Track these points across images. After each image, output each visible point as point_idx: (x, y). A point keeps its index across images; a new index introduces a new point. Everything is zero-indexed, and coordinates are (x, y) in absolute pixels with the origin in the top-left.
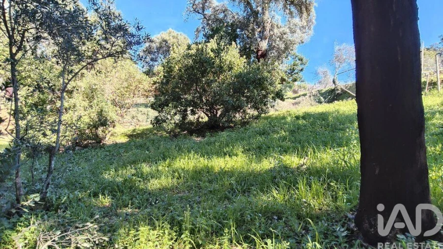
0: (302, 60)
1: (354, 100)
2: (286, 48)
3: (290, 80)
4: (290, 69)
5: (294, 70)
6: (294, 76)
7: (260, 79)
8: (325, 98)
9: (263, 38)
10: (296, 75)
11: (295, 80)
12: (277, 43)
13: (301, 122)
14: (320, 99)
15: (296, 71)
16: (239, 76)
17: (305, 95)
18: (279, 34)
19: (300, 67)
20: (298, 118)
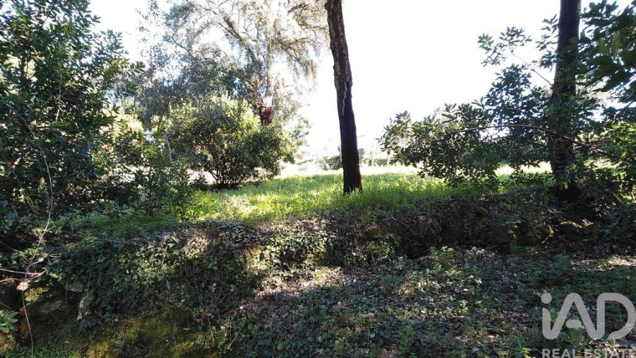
0: (307, 122)
1: (361, 174)
2: (293, 109)
3: (294, 143)
4: (295, 132)
5: (299, 132)
6: (300, 139)
7: (275, 140)
8: (330, 165)
9: (268, 94)
10: (301, 139)
11: (300, 144)
12: (284, 102)
13: (311, 181)
14: (325, 166)
15: (301, 134)
16: (256, 135)
17: (311, 161)
18: (285, 94)
19: (305, 130)
20: (308, 178)
